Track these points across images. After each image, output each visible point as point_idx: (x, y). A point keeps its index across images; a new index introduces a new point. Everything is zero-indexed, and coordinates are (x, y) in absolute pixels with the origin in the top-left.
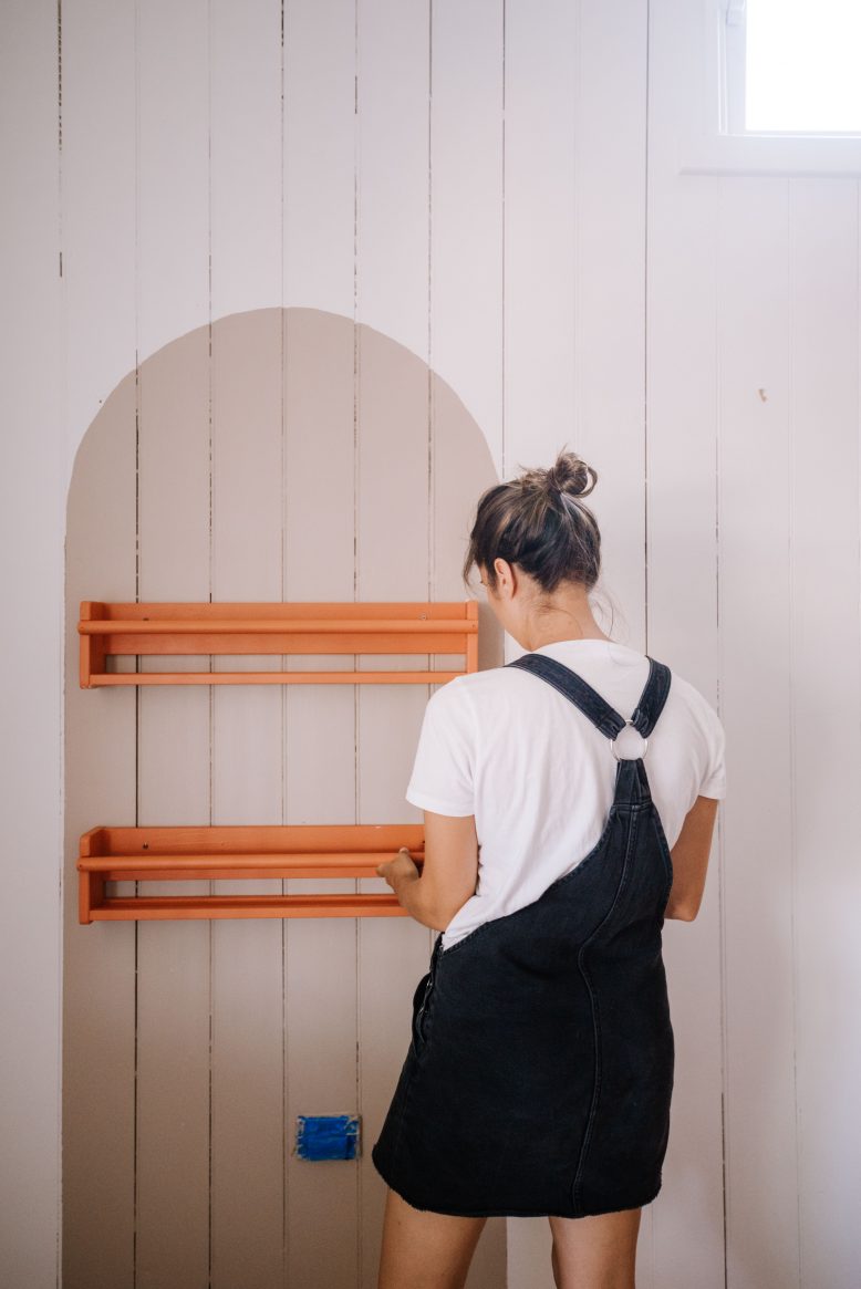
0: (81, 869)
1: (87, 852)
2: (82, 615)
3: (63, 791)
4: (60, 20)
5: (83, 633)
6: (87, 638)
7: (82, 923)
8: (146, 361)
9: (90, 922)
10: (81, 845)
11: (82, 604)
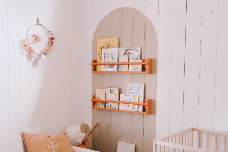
0: (92, 101)
2: (92, 62)
9: (94, 109)
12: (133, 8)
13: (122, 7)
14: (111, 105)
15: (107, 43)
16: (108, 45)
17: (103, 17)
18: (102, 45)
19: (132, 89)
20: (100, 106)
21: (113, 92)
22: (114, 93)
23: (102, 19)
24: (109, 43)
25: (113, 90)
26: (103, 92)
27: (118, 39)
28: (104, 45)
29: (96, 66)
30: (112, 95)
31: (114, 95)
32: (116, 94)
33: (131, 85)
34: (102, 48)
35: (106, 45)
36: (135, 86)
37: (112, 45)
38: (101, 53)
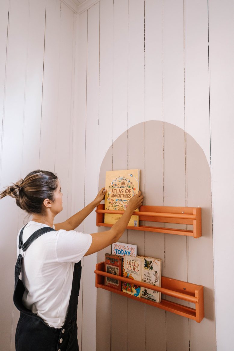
0: (95, 273)
1: (97, 269)
5: (97, 212)
6: (98, 214)
7: (96, 287)
9: (98, 287)
10: (96, 266)
12: (164, 121)
13: (145, 121)
14: (146, 291)
15: (121, 177)
16: (122, 181)
17: (115, 138)
18: (114, 181)
19: (119, 252)
20: (132, 292)
21: (150, 265)
22: (152, 268)
23: (113, 142)
24: (124, 179)
25: (151, 262)
26: (136, 264)
27: (139, 173)
28: (117, 182)
29: (103, 215)
30: (149, 271)
31: (152, 272)
32: (156, 272)
33: (118, 245)
34: (112, 187)
35: (120, 181)
36: (124, 248)
37: (129, 182)
38: (112, 194)
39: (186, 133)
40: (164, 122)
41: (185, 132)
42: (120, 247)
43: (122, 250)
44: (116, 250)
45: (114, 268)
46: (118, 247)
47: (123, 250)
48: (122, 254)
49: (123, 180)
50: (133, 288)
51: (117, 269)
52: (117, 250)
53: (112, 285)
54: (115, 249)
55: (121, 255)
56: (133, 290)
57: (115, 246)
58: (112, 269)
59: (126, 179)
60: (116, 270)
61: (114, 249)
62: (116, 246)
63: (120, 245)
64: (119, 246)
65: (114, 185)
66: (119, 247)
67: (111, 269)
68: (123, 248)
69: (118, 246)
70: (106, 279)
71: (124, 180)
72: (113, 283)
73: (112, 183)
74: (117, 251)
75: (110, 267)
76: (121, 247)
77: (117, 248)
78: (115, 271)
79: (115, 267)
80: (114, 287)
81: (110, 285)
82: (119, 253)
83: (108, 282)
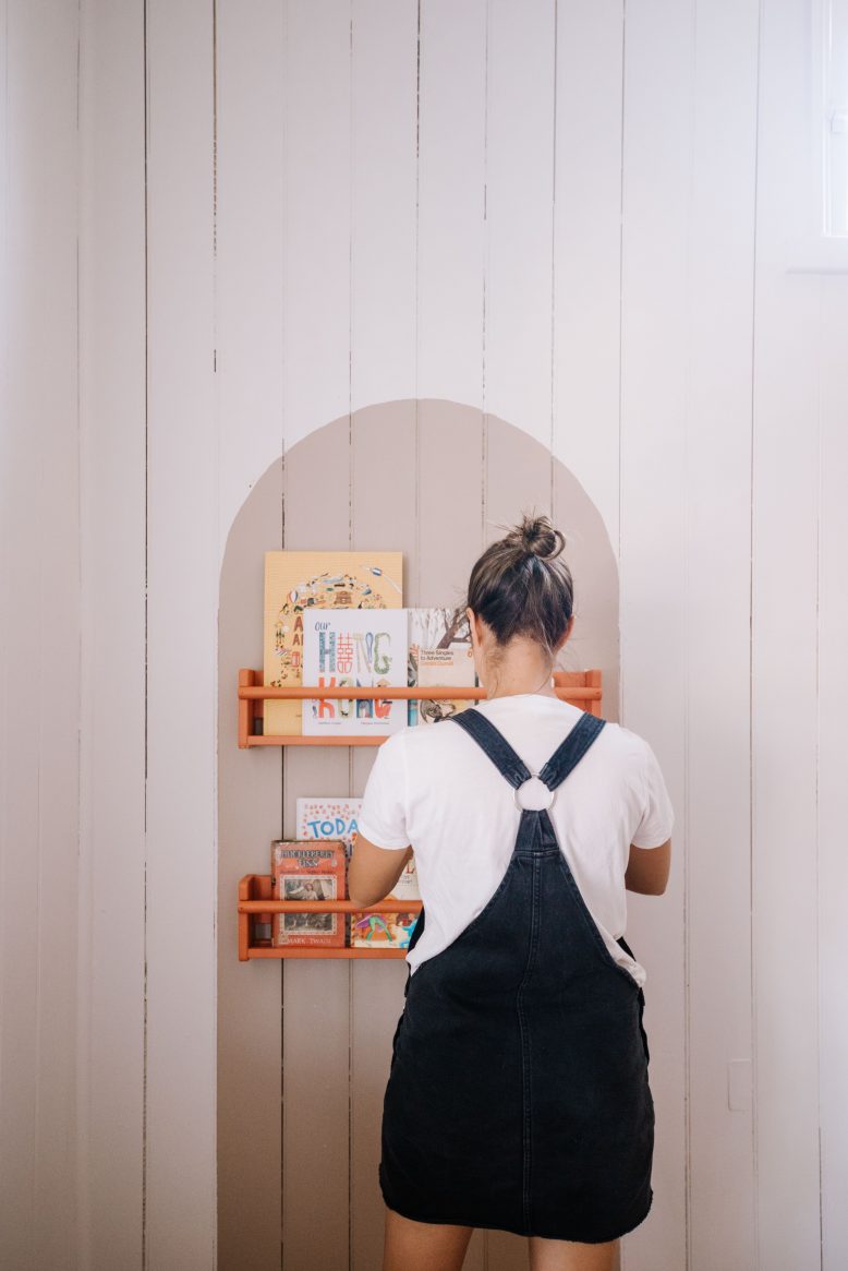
0: (241, 912)
1: (246, 896)
2: (240, 681)
3: (216, 841)
4: (215, 137)
5: (241, 698)
6: (245, 703)
7: (241, 960)
8: (292, 449)
9: (248, 959)
10: (240, 890)
11: (242, 671)
12: (485, 411)
13: (420, 398)
15: (336, 577)
16: (339, 589)
18: (302, 589)
19: (327, 829)
20: (392, 938)
23: (288, 446)
24: (347, 581)
28: (316, 591)
33: (321, 807)
34: (297, 608)
35: (330, 589)
36: (346, 814)
37: (369, 592)
38: (294, 634)
39: (557, 460)
40: (488, 415)
41: (552, 457)
42: (329, 811)
43: (338, 821)
44: (313, 824)
45: (318, 881)
46: (321, 814)
47: (344, 820)
48: (339, 833)
49: (343, 585)
50: (394, 926)
51: (329, 881)
52: (318, 822)
53: (307, 937)
54: (311, 819)
55: (334, 836)
56: (393, 933)
57: (309, 811)
58: (306, 887)
59: (354, 581)
60: (324, 886)
61: (305, 820)
62: (314, 810)
63: (329, 807)
64: (325, 807)
65: (302, 601)
66: (324, 812)
67: (302, 888)
68: (342, 813)
69: (320, 811)
70: (282, 925)
71: (348, 585)
72: (313, 932)
73: (293, 596)
74: (318, 826)
75: (300, 881)
76: (335, 811)
77: (315, 818)
78: (320, 888)
79: (320, 877)
80: (316, 941)
81: (298, 941)
82: (323, 832)
83: (290, 933)
